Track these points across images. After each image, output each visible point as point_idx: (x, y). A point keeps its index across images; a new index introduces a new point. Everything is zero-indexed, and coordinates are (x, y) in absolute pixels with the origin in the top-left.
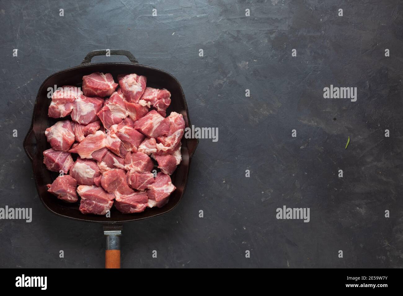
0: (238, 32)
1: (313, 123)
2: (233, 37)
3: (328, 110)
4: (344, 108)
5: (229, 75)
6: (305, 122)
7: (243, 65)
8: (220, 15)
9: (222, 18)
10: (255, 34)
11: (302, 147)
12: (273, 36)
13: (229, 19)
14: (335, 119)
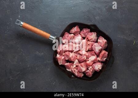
0: (95, 6)
1: (122, 37)
2: (93, 8)
3: (127, 32)
4: (132, 31)
5: (92, 22)
6: (119, 37)
7: (97, 18)
8: (89, 1)
9: (89, 2)
10: (101, 7)
11: (119, 45)
12: (107, 7)
13: (92, 2)
14: (129, 35)
